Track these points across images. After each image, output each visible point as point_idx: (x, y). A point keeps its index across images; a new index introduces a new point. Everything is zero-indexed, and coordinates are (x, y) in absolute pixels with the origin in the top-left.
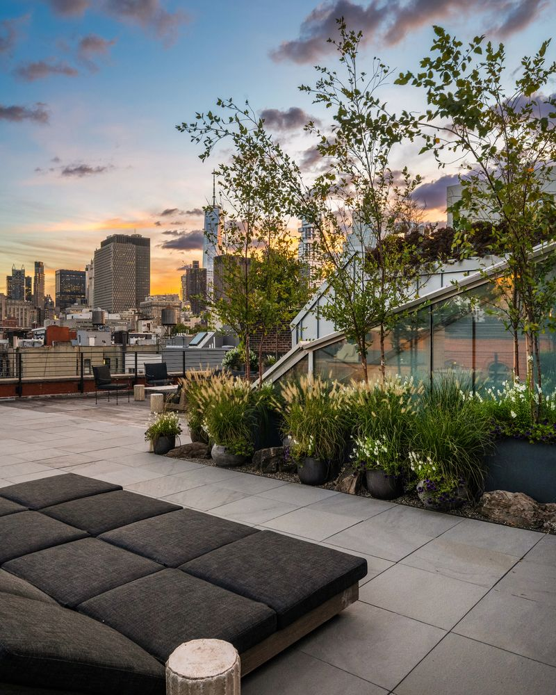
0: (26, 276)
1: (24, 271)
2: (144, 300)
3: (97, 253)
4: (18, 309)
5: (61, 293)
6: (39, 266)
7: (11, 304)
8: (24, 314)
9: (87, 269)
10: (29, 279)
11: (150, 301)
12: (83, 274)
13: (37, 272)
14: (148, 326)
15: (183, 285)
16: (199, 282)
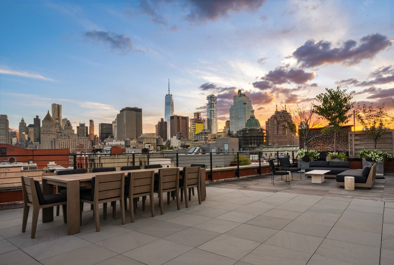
0: (86, 126)
1: (85, 124)
2: (140, 136)
3: (118, 116)
4: (83, 141)
5: (102, 133)
6: (91, 121)
7: (81, 139)
8: (86, 143)
9: (113, 123)
10: (87, 127)
11: (143, 136)
12: (112, 125)
13: (90, 124)
14: (149, 147)
15: (156, 129)
16: (164, 127)
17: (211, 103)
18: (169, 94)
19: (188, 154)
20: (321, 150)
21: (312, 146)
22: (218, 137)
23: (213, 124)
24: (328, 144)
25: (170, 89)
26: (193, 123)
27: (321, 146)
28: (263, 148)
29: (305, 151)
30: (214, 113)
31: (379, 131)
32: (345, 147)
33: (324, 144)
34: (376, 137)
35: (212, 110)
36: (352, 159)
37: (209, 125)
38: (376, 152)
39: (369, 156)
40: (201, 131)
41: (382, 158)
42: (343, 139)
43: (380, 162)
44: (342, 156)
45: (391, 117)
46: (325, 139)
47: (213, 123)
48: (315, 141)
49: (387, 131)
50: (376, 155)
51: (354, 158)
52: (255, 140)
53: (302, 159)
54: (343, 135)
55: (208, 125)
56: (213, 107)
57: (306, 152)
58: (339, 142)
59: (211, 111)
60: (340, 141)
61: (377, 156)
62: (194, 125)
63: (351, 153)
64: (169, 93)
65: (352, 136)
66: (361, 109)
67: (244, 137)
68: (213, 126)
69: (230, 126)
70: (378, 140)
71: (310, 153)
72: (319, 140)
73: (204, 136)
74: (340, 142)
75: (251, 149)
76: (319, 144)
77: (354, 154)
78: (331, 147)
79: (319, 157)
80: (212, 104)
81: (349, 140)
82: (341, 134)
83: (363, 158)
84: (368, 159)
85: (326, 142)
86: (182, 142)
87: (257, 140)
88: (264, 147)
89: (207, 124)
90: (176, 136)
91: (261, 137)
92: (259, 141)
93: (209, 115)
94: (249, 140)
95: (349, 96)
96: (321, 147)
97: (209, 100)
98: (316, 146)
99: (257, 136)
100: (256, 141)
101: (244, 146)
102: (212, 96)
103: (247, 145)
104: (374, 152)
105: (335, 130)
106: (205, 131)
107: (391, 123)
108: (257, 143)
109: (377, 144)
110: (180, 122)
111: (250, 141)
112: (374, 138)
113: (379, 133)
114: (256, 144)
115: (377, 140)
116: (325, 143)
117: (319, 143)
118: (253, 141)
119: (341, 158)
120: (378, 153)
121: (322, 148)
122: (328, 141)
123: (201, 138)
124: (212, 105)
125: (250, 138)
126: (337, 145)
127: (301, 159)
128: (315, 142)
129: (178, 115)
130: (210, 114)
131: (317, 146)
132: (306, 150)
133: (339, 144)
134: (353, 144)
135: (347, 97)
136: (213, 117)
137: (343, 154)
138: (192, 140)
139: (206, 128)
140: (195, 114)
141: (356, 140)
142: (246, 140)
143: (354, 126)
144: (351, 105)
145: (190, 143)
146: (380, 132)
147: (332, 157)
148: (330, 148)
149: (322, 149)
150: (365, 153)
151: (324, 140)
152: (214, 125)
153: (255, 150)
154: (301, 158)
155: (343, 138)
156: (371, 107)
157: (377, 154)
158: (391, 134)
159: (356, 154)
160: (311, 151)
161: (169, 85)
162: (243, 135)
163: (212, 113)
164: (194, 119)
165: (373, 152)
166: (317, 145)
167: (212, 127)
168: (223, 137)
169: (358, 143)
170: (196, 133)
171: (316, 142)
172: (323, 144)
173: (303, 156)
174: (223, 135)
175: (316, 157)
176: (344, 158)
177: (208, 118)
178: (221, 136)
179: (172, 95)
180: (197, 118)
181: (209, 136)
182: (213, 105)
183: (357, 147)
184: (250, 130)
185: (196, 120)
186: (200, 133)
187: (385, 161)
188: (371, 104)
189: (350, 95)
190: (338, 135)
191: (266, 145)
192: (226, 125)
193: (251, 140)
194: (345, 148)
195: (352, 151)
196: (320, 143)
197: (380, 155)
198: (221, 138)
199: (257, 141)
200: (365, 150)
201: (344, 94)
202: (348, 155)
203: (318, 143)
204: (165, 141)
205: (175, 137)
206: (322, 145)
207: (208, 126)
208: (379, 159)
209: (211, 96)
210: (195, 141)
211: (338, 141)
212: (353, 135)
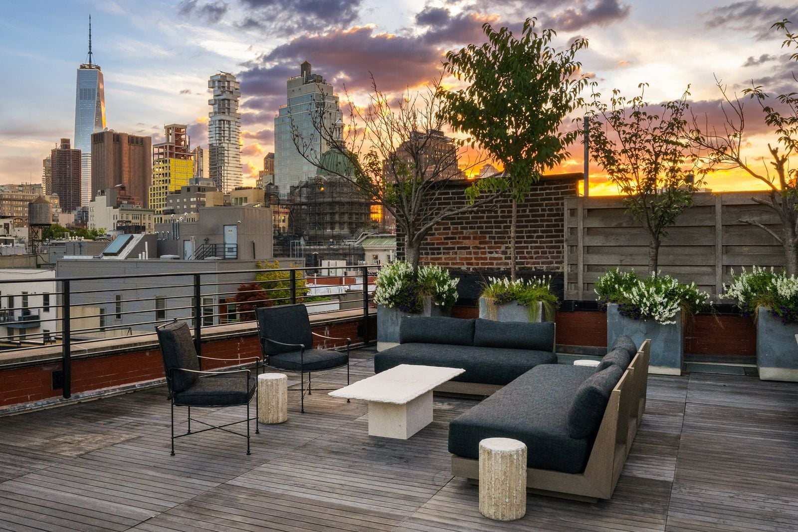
14: (5, 228)
15: (46, 171)
16: (70, 168)
17: (221, 97)
18: (90, 66)
19: (105, 258)
20: (471, 264)
21: (439, 249)
22: (236, 204)
23: (226, 161)
24: (495, 243)
25: (92, 48)
26: (161, 157)
27: (471, 250)
28: (368, 238)
29: (404, 270)
30: (230, 128)
31: (670, 198)
32: (553, 257)
33: (480, 243)
34: (657, 222)
35: (224, 121)
36: (576, 302)
37: (215, 165)
38: (656, 280)
39: (631, 297)
40: (186, 183)
41: (676, 307)
42: (548, 226)
43: (668, 322)
44: (538, 293)
45: (712, 148)
46: (484, 225)
47: (226, 158)
48: (449, 229)
49: (698, 201)
50: (655, 295)
51: (581, 299)
52: (343, 213)
53: (390, 303)
54: (549, 210)
55: (210, 164)
56: (226, 110)
57: (407, 276)
58: (532, 237)
59: (220, 124)
60: (535, 232)
61: (659, 299)
62: (166, 165)
63: (573, 279)
64: (90, 61)
65: (577, 216)
66: (603, 107)
67: (310, 204)
68: (226, 168)
69: (276, 171)
70: (664, 236)
71: (424, 277)
72: (464, 225)
73: (195, 199)
74: (538, 237)
75: (331, 240)
76: (465, 241)
77: (581, 284)
78: (504, 253)
79: (456, 295)
80: (226, 101)
81: (565, 229)
82: (541, 205)
83: (609, 304)
84: (628, 311)
85: (488, 236)
86: (125, 216)
87: (351, 214)
88: (370, 234)
89: (210, 162)
90: (105, 197)
91: (363, 207)
92: (357, 216)
93: (214, 136)
94: (326, 214)
95: (567, 60)
96: (470, 253)
97: (217, 88)
98: (454, 248)
99: (351, 204)
100: (346, 218)
101: (312, 232)
102: (224, 77)
103: (319, 229)
104: (648, 284)
105: (515, 192)
106: (200, 184)
107: (713, 170)
108: (350, 224)
109: (660, 249)
110: (124, 152)
111: (328, 218)
112: (650, 227)
113: (669, 207)
114: (346, 226)
115: (661, 236)
116: (485, 238)
117: (464, 238)
118: (337, 218)
119: (530, 300)
120: (663, 286)
121: (473, 256)
122: (497, 233)
123: (185, 203)
124: (224, 105)
125: (330, 209)
126: (527, 247)
127: (387, 302)
128: (450, 235)
129: (118, 131)
130: (217, 132)
131: (459, 248)
132: (407, 267)
133: (531, 242)
134: (581, 245)
135: (559, 62)
136: (228, 142)
137: (542, 284)
138: (159, 209)
139: (206, 174)
140: (168, 128)
141: (589, 231)
142: (319, 214)
143: (583, 176)
144: (572, 94)
145: (149, 219)
146: (672, 203)
147: (497, 296)
148: (501, 259)
149: (473, 261)
150: (616, 286)
151: (481, 228)
152: (230, 165)
153: (343, 243)
154: (385, 299)
155: (547, 221)
156: (638, 99)
157: (658, 292)
158: (711, 213)
159: (588, 285)
160: (425, 271)
161: (90, 35)
162: (308, 198)
163: (226, 129)
164: (166, 146)
165: (643, 284)
166: (456, 246)
167: (224, 170)
168: (251, 201)
169: (597, 241)
170: (172, 188)
171: (453, 233)
172: (477, 242)
173: (395, 288)
174: (251, 196)
175: (444, 293)
176: (541, 303)
177: (211, 145)
178: (246, 198)
179: (98, 68)
180: (174, 142)
181: (210, 200)
182: (229, 105)
183: (594, 259)
184: (331, 184)
185: (171, 147)
186: (182, 187)
187: (689, 318)
188: (640, 86)
189: (569, 54)
190: (531, 211)
191: (377, 230)
192: (266, 168)
193: (333, 214)
194: (554, 261)
195: (577, 274)
196: (469, 238)
197: (671, 295)
198: (244, 204)
199: (350, 218)
200: (617, 271)
201: (547, 53)
202: (562, 286)
203: (459, 238)
204: (75, 209)
205: (102, 200)
206: (474, 248)
207: (210, 169)
208: (667, 310)
209: (222, 76)
210: (167, 213)
211: (529, 232)
212: (580, 212)
